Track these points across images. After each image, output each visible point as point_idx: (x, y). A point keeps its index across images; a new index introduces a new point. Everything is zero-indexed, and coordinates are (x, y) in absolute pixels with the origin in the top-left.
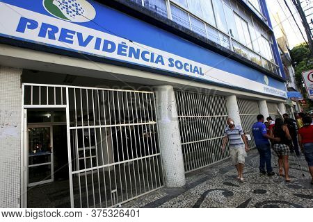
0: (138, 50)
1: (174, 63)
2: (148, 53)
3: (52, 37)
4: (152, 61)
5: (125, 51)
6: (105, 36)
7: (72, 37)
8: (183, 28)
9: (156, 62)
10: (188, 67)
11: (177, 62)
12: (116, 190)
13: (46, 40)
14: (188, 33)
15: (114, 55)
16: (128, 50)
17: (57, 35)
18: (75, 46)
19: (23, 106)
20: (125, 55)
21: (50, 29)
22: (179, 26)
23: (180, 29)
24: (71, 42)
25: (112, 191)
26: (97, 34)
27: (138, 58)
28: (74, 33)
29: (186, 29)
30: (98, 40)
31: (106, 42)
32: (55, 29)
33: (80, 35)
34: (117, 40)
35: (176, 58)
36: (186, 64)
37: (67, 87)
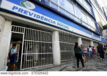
0: (47, 19)
1: (59, 24)
2: (51, 20)
3: (21, 12)
4: (52, 22)
5: (43, 18)
6: (37, 14)
7: (27, 13)
8: (63, 14)
9: (53, 23)
10: (64, 26)
11: (60, 24)
12: (36, 62)
13: (20, 13)
14: (64, 16)
15: (40, 19)
16: (44, 18)
17: (23, 12)
18: (28, 15)
19: (11, 31)
20: (43, 20)
21: (21, 10)
22: (61, 13)
23: (62, 14)
24: (27, 14)
25: (35, 62)
26: (35, 13)
27: (47, 21)
28: (28, 12)
29: (64, 14)
30: (35, 15)
31: (38, 15)
32: (23, 10)
33: (30, 13)
34: (41, 15)
35: (60, 23)
36: (63, 25)
37: (25, 28)
